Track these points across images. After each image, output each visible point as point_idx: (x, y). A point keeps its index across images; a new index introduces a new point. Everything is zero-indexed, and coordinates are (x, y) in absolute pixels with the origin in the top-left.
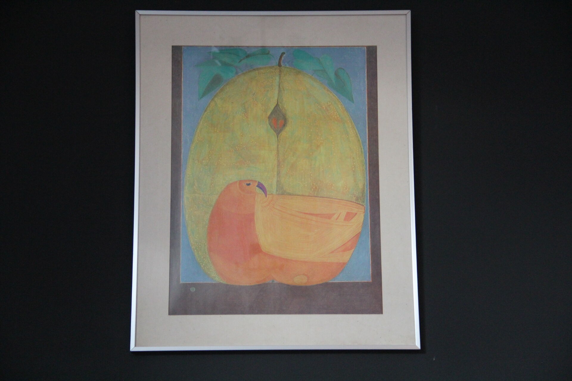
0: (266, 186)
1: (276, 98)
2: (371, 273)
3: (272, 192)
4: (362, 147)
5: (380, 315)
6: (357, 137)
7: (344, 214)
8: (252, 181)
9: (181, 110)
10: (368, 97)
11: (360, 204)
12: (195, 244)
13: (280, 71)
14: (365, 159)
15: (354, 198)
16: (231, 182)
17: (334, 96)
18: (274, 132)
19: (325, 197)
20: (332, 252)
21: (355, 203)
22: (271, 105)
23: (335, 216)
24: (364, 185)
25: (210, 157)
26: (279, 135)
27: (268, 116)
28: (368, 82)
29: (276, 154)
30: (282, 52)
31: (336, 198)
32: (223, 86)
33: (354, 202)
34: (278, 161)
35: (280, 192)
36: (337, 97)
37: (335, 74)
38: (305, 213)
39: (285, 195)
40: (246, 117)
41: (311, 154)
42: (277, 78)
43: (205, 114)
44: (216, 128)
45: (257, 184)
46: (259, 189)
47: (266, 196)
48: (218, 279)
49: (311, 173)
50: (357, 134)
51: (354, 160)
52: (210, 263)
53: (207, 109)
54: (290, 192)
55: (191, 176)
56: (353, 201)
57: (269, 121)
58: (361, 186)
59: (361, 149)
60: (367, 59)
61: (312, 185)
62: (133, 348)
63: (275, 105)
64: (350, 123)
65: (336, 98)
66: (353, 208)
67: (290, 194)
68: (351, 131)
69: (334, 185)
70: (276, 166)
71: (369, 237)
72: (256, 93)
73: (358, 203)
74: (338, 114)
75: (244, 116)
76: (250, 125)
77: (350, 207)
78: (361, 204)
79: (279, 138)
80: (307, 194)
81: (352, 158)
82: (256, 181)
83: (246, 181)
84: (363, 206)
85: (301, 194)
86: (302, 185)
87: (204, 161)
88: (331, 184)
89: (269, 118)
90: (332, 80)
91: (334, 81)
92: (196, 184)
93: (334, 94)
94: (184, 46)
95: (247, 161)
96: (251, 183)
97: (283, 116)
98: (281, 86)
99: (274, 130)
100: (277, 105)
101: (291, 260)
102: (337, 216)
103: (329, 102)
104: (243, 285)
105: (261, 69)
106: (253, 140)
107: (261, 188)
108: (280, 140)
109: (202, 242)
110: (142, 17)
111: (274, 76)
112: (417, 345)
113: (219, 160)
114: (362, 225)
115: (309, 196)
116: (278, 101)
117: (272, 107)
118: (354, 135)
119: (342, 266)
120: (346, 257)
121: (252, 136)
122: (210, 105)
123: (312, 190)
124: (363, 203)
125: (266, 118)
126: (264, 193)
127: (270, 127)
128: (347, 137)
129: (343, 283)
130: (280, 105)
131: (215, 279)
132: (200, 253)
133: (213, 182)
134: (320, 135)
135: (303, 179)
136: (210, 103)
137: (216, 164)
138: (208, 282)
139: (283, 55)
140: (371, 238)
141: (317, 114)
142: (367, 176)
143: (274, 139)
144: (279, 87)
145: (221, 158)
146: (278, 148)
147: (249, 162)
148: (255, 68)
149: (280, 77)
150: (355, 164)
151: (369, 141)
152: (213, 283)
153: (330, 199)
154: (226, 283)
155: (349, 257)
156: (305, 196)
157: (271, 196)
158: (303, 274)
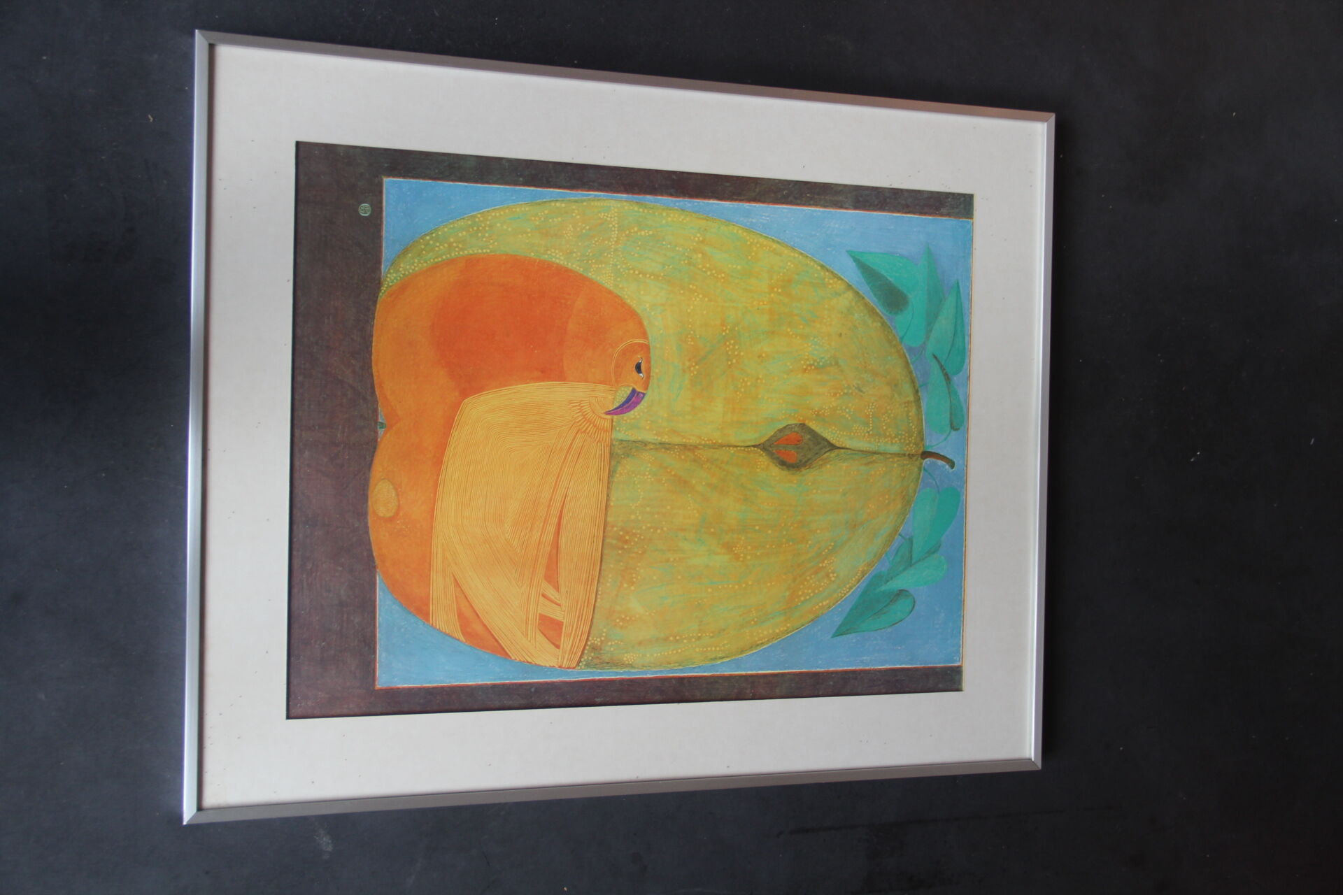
0: (632, 414)
1: (848, 444)
2: (400, 686)
3: (618, 429)
4: (726, 660)
5: (283, 713)
6: (751, 647)
7: (557, 614)
8: (648, 377)
9: (825, 206)
10: (846, 672)
11: (581, 657)
12: (488, 223)
13: (911, 456)
14: (694, 668)
15: (598, 642)
16: (646, 323)
17: (851, 588)
18: (766, 438)
20: (457, 584)
21: (586, 645)
22: (834, 431)
23: (551, 593)
24: (632, 666)
25: (709, 273)
26: (759, 450)
27: (806, 422)
28: (880, 671)
29: (714, 441)
30: (956, 462)
31: (600, 593)
32: (880, 313)
34: (697, 447)
35: (619, 449)
36: (847, 595)
37: (902, 590)
38: (561, 512)
39: (610, 462)
40: (805, 367)
41: (712, 530)
42: (895, 449)
43: (816, 266)
44: (780, 290)
45: (638, 390)
46: (626, 396)
47: (609, 413)
48: (391, 278)
49: (665, 529)
50: (758, 645)
51: (694, 640)
52: (436, 260)
53: (828, 270)
54: (618, 475)
55: (664, 222)
56: (590, 638)
57: (796, 425)
58: (628, 657)
59: (722, 658)
60: (933, 669)
61: (634, 531)
63: (834, 442)
64: (785, 628)
65: (845, 595)
66: (571, 639)
67: (611, 474)
68: (765, 633)
69: (633, 588)
70: (684, 440)
71: (495, 680)
72: (861, 394)
73: (586, 652)
74: (808, 597)
75: (808, 363)
76: (785, 376)
78: (582, 660)
79: (752, 448)
80: (609, 519)
81: (699, 635)
82: (646, 388)
83: (648, 362)
84: (578, 665)
85: (612, 504)
86: (633, 508)
87: (700, 255)
88: (634, 580)
89: (803, 426)
90: (888, 583)
91: (883, 588)
92: (643, 233)
93: (854, 589)
94: (972, 223)
95: (697, 367)
96: (641, 375)
97: (806, 462)
98: (877, 456)
99: (772, 436)
100: (833, 447)
101: (438, 475)
102: (553, 597)
103: (835, 575)
105: (919, 407)
106: (749, 383)
107: (628, 399)
108: (748, 452)
109: (492, 241)
111: (900, 440)
113: (701, 296)
114: (528, 662)
115: (605, 526)
116: (843, 448)
117: (829, 434)
118: (756, 639)
119: (420, 608)
120: (443, 619)
121: (759, 381)
122: (836, 280)
123: (621, 533)
124: (584, 663)
125: (801, 418)
126: (615, 407)
127: (781, 426)
128: (753, 623)
129: (374, 612)
130: (833, 454)
131: (392, 271)
132: (464, 233)
133: (648, 276)
134: (758, 554)
135: (648, 509)
136: (842, 280)
137: (691, 286)
138: (387, 253)
139: (948, 463)
140: (494, 686)
141: (808, 546)
142: (656, 672)
143: (752, 436)
144: (875, 453)
145: (706, 299)
146: (729, 446)
147: (695, 373)
148: (920, 394)
149: (898, 455)
150: (685, 641)
151: (741, 676)
152: (383, 266)
153: (597, 578)
154: (380, 300)
155: (444, 628)
156: (606, 515)
157: (607, 424)
158: (399, 506)
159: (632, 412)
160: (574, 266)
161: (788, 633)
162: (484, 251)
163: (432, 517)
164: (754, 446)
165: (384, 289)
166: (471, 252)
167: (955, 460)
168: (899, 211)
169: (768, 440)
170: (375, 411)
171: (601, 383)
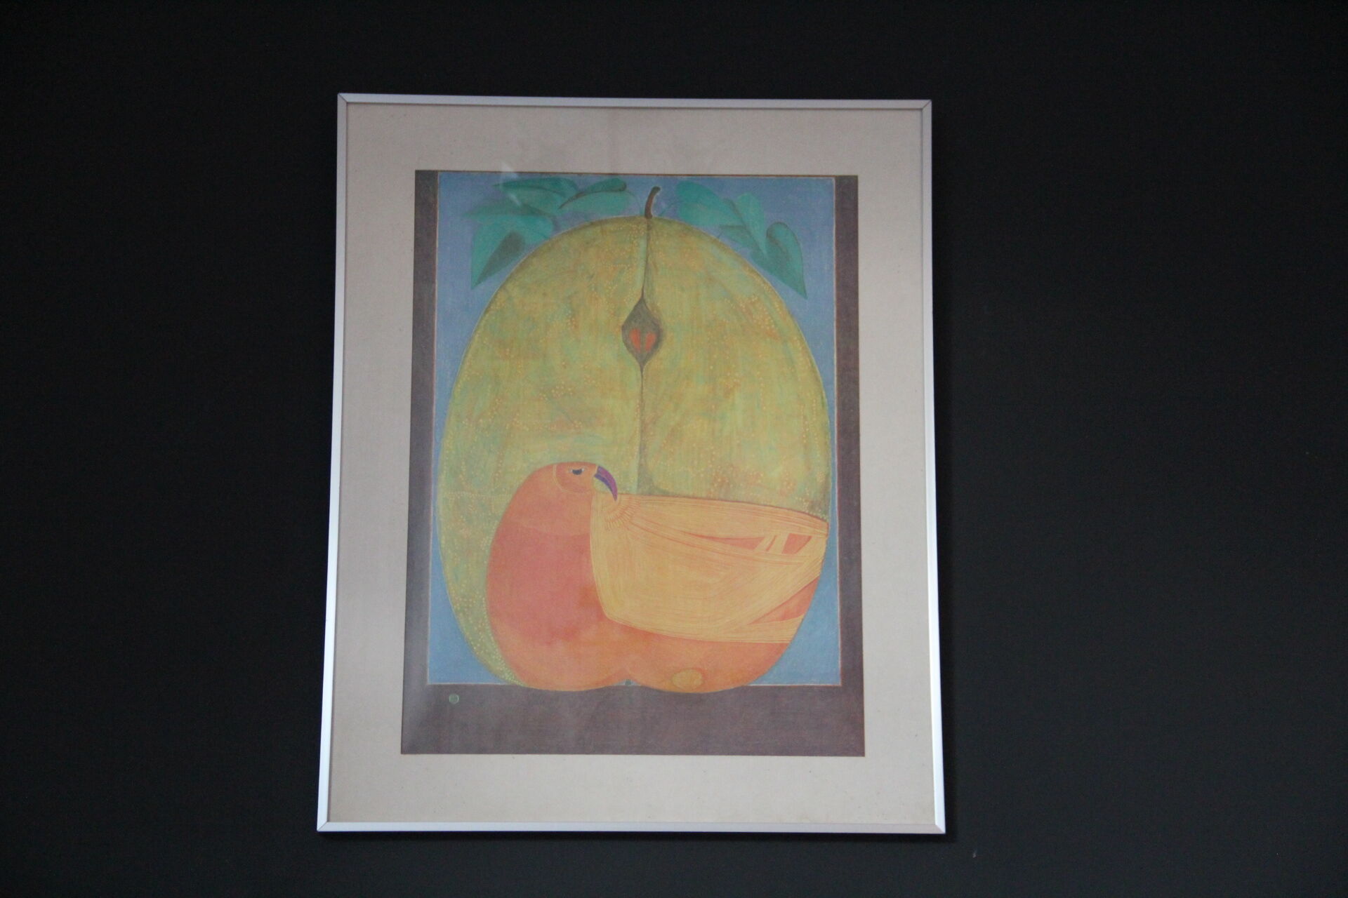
1: (639, 286)
2: (840, 666)
3: (628, 489)
4: (824, 395)
5: (860, 759)
6: (814, 371)
7: (783, 539)
8: (585, 464)
9: (433, 309)
10: (838, 287)
11: (819, 518)
12: (461, 599)
13: (649, 228)
14: (830, 421)
15: (806, 504)
17: (764, 282)
18: (634, 360)
19: (743, 502)
20: (757, 621)
21: (808, 514)
22: (628, 299)
23: (766, 543)
24: (827, 476)
25: (495, 413)
26: (645, 366)
27: (621, 324)
28: (838, 255)
29: (638, 406)
30: (654, 186)
31: (765, 503)
32: (525, 258)
33: (804, 513)
34: (643, 422)
35: (645, 488)
36: (770, 285)
37: (767, 234)
38: (698, 536)
39: (657, 496)
40: (573, 327)
41: (713, 407)
42: (643, 243)
43: (486, 318)
44: (508, 350)
45: (595, 471)
46: (601, 482)
47: (615, 496)
48: (509, 677)
49: (712, 448)
50: (812, 366)
51: (806, 423)
52: (493, 641)
53: (489, 307)
54: (667, 489)
55: (453, 452)
56: (803, 510)
57: (623, 334)
58: (820, 479)
59: (822, 398)
60: (837, 203)
61: (714, 474)
62: (323, 824)
63: (637, 300)
64: (798, 342)
65: (770, 287)
66: (803, 526)
67: (665, 494)
68: (801, 359)
69: (762, 475)
70: (637, 432)
71: (836, 590)
72: (595, 275)
73: (814, 514)
74: (772, 321)
75: (569, 324)
76: (582, 344)
77: (797, 523)
78: (821, 517)
79: (644, 373)
80: (704, 495)
81: (802, 417)
82: (594, 465)
83: (572, 464)
84: (825, 521)
86: (694, 475)
87: (481, 421)
88: (755, 473)
89: (624, 328)
90: (761, 248)
91: (765, 252)
92: (464, 470)
93: (765, 279)
94: (441, 171)
95: (575, 422)
96: (583, 470)
97: (655, 324)
98: (649, 260)
99: (633, 355)
100: (642, 301)
101: (668, 637)
102: (769, 542)
103: (753, 297)
104: (562, 690)
105: (606, 221)
106: (588, 377)
107: (604, 480)
108: (647, 376)
109: (476, 596)
110: (351, 107)
111: (635, 239)
112: (938, 824)
113: (515, 419)
115: (709, 499)
116: (643, 291)
117: (631, 306)
118: (806, 368)
119: (778, 651)
120: (786, 632)
121: (586, 367)
122: (497, 300)
123: (716, 485)
124: (824, 515)
125: (617, 329)
126: (610, 492)
127: (625, 348)
128: (793, 371)
129: (779, 688)
130: (648, 300)
131: (503, 677)
132: (470, 618)
133: (500, 465)
134: (734, 366)
135: (696, 462)
136: (496, 294)
137: (507, 428)
138: (488, 682)
139: (655, 193)
140: (842, 590)
141: (727, 322)
142: (833, 456)
143: (634, 373)
144: (647, 262)
145: (518, 415)
146: (642, 393)
147: (580, 423)
148: (594, 221)
149: (648, 240)
150: (807, 430)
151: (838, 381)
152: (499, 684)
153: (752, 506)
154: (527, 686)
155: (793, 631)
156: (700, 498)
157: (625, 497)
158: (693, 669)
159: (614, 477)
160: (494, 527)
161: (802, 339)
163: (701, 642)
164: (642, 371)
166: (485, 613)
167: (652, 187)
168: (434, 242)
169: (637, 358)
171: (590, 504)
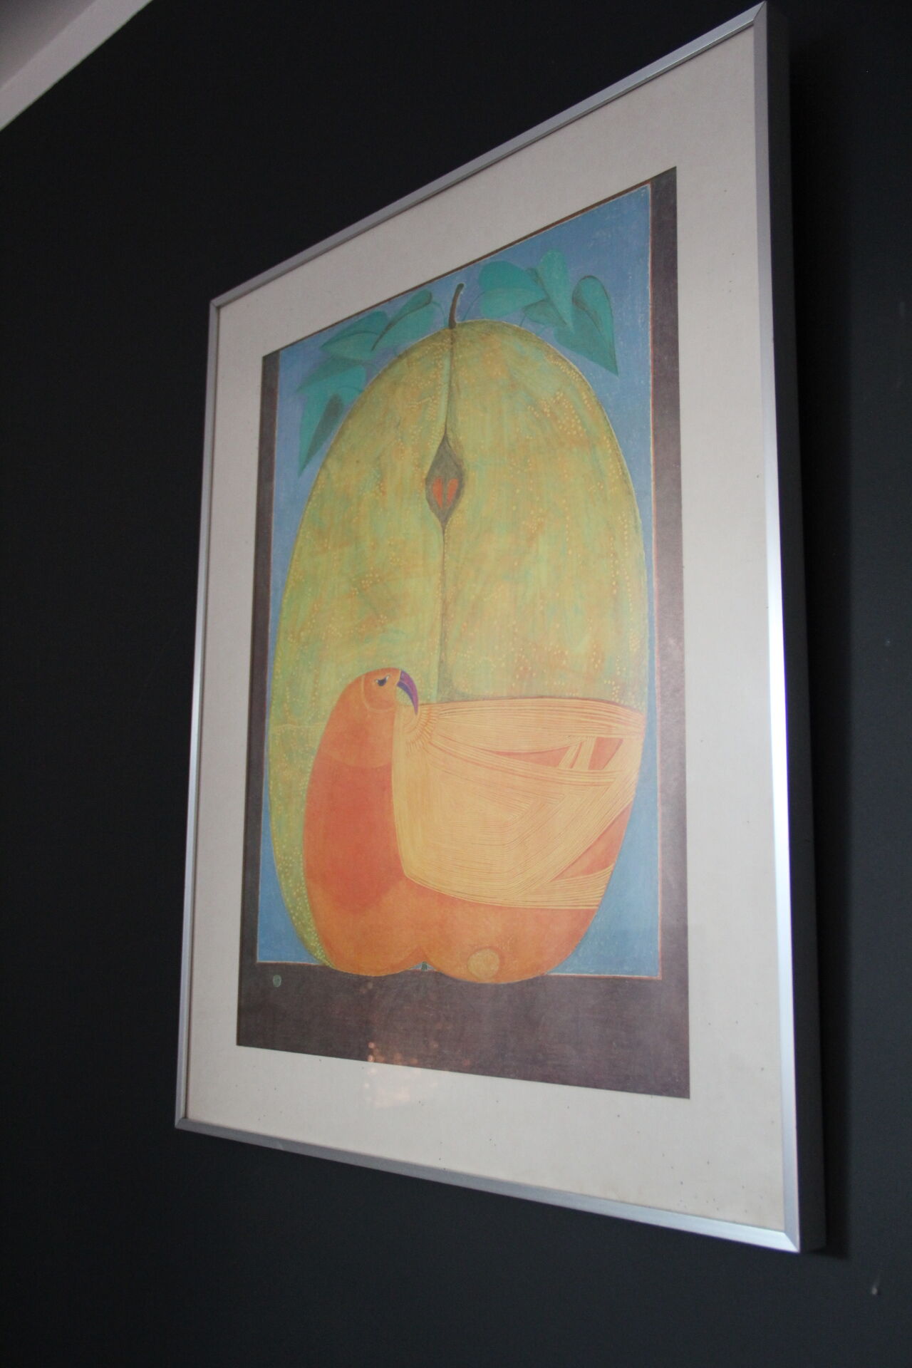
1: (442, 421)
3: (429, 697)
5: (684, 1101)
6: (626, 481)
7: (590, 746)
8: (389, 670)
12: (283, 857)
13: (453, 341)
14: (647, 552)
16: (350, 681)
17: (571, 368)
18: (437, 520)
19: (546, 697)
20: (560, 876)
21: (618, 704)
22: (430, 442)
23: (570, 756)
25: (314, 621)
26: (447, 526)
27: (424, 477)
28: (654, 294)
30: (458, 283)
32: (342, 423)
34: (444, 602)
35: (444, 693)
36: (577, 370)
37: (573, 299)
38: (498, 753)
39: (455, 701)
40: (381, 493)
41: (516, 564)
42: (447, 363)
43: (309, 507)
44: (326, 540)
45: (398, 679)
46: (404, 692)
47: (417, 711)
49: (515, 623)
53: (311, 493)
54: (468, 690)
55: (281, 677)
57: (426, 489)
59: (635, 519)
61: (516, 661)
62: (180, 1120)
63: (441, 439)
64: (608, 442)
65: (577, 373)
66: (612, 724)
68: (612, 466)
69: (567, 653)
70: (439, 617)
71: (655, 821)
72: (402, 421)
74: (579, 421)
75: (378, 491)
76: (389, 513)
78: (635, 707)
79: (446, 534)
82: (397, 670)
83: (378, 672)
85: (492, 692)
86: (495, 666)
87: (304, 633)
88: (559, 652)
89: (427, 481)
90: (566, 321)
91: (570, 324)
92: (288, 697)
93: (571, 363)
94: (282, 349)
95: (382, 617)
96: (387, 678)
97: (457, 466)
98: (452, 382)
99: (435, 513)
100: (445, 438)
101: (464, 902)
102: (574, 754)
103: (558, 393)
105: (412, 349)
106: (394, 554)
107: (406, 689)
108: (449, 538)
109: (295, 853)
110: (219, 312)
111: (439, 360)
113: (330, 625)
115: (511, 697)
116: (446, 426)
117: (433, 448)
118: (617, 477)
119: (584, 921)
120: (593, 892)
121: (392, 543)
122: (318, 482)
123: (518, 677)
124: (639, 703)
125: (421, 484)
126: (412, 702)
128: (602, 487)
130: (450, 435)
131: (315, 954)
132: (290, 881)
133: (316, 686)
134: (538, 499)
135: (497, 647)
136: (318, 476)
137: (323, 637)
138: (304, 961)
139: (459, 293)
141: (531, 438)
142: (652, 607)
143: (436, 538)
144: (450, 386)
145: (333, 619)
146: (444, 563)
147: (386, 617)
148: (401, 353)
149: (452, 356)
150: (618, 573)
151: (656, 486)
152: (312, 964)
153: (557, 700)
154: (335, 967)
155: (601, 890)
156: (500, 698)
157: (426, 708)
158: (491, 947)
161: (613, 436)
162: (301, 860)
163: (500, 908)
164: (444, 532)
165: (328, 964)
167: (456, 285)
168: (274, 433)
169: (439, 518)
170: (414, 973)
171: (393, 724)
